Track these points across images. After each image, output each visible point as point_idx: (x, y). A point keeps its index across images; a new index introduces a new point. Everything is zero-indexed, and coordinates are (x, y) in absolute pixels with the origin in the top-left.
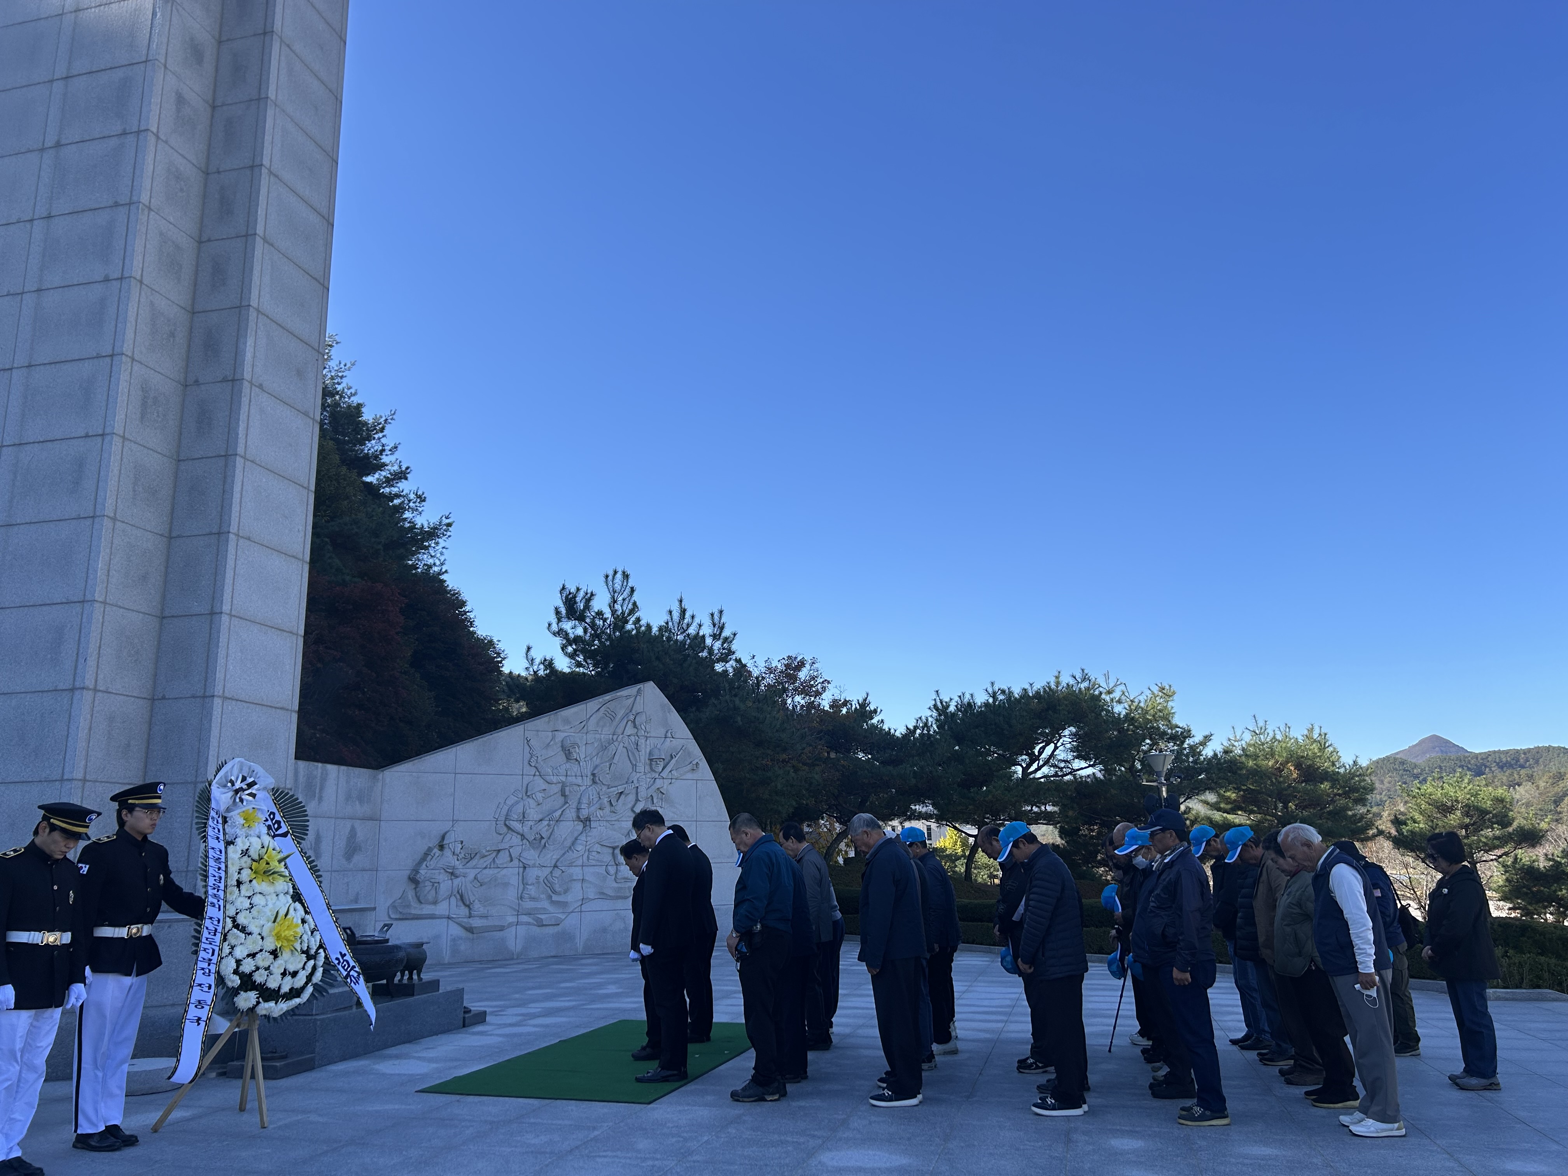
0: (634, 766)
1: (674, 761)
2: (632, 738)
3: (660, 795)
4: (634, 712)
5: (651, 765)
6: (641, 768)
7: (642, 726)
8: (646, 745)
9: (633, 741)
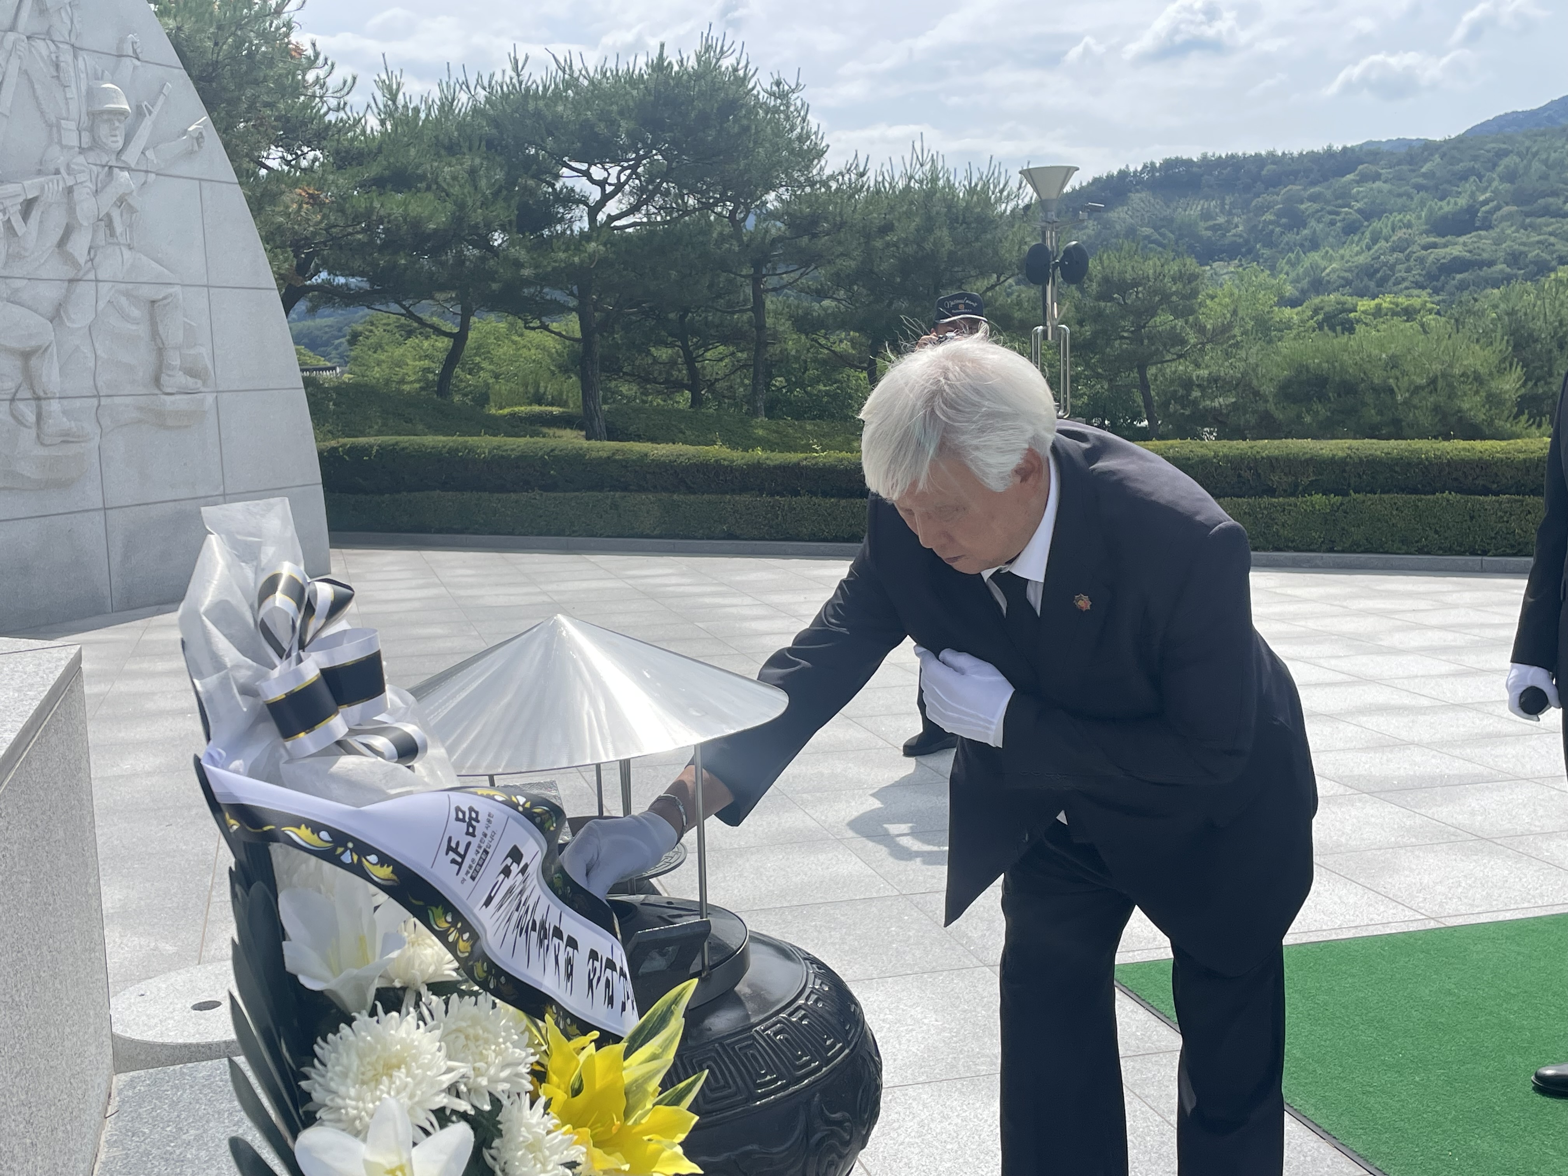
0: (53, 128)
1: (148, 122)
2: (40, 45)
6: (70, 138)
9: (45, 52)
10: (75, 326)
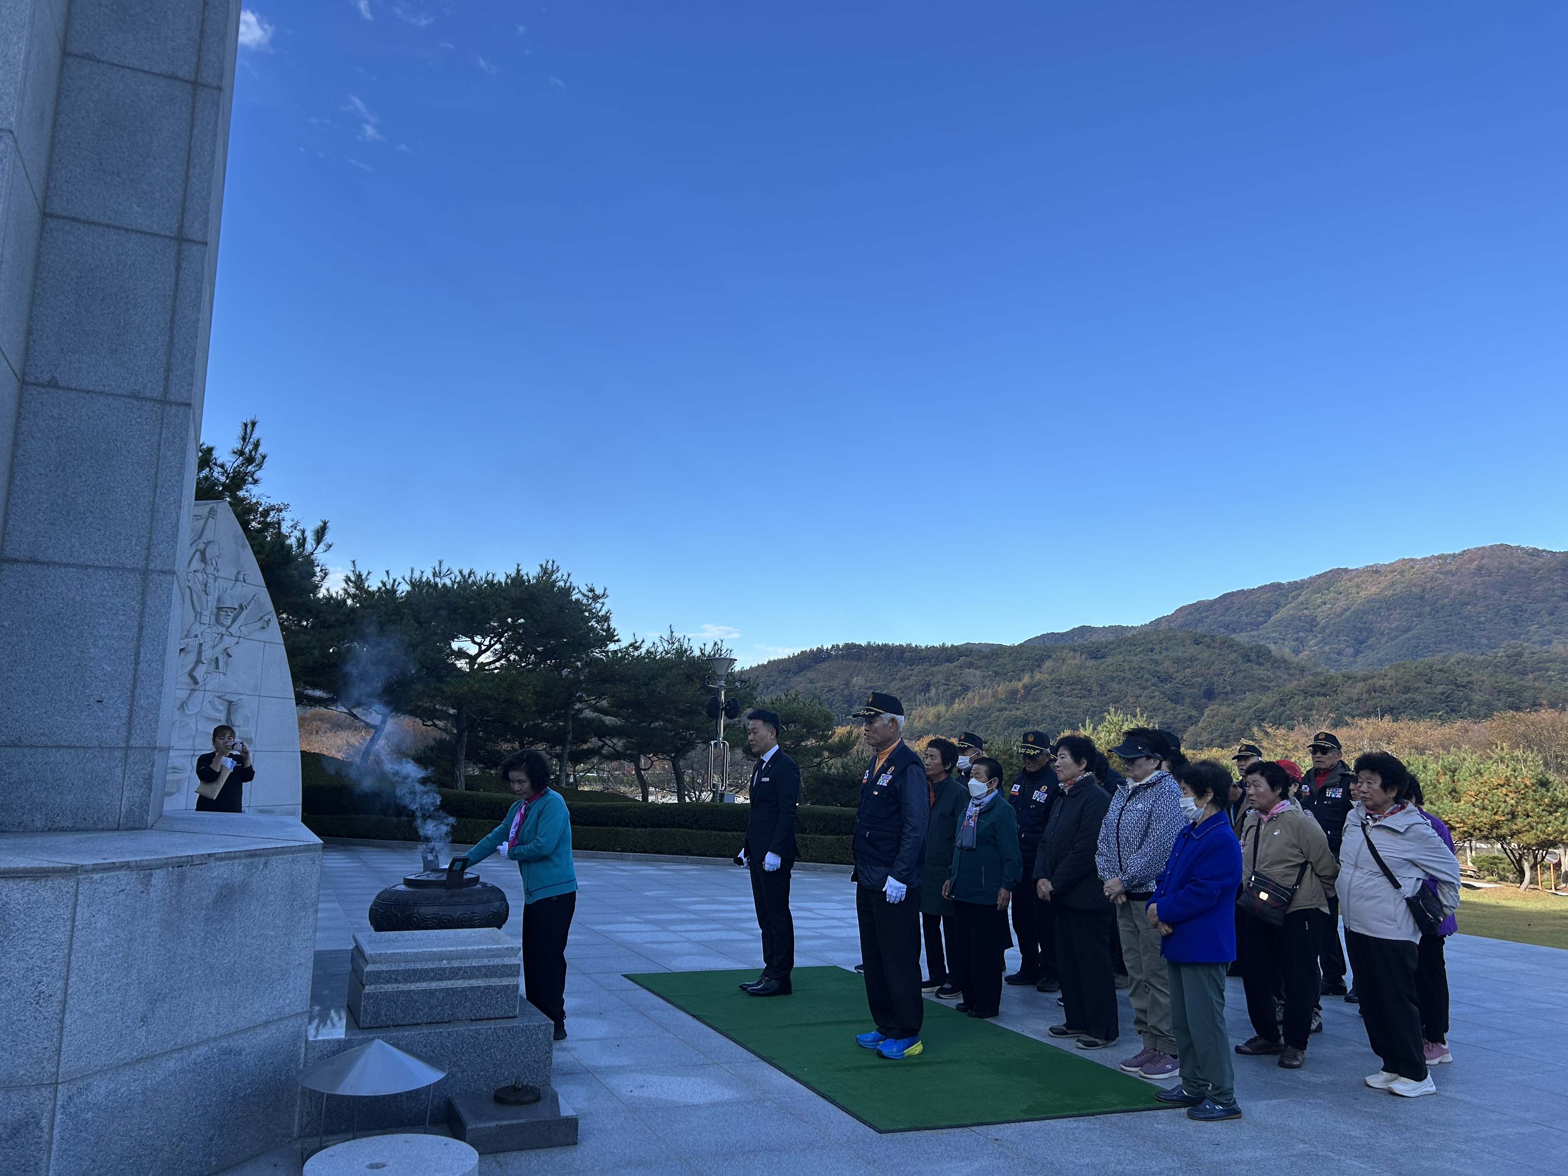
1: (244, 613)
2: (199, 575)
3: (226, 657)
4: (204, 539)
5: (217, 616)
6: (206, 620)
7: (213, 560)
8: (214, 587)
9: (201, 579)
10: (190, 713)
